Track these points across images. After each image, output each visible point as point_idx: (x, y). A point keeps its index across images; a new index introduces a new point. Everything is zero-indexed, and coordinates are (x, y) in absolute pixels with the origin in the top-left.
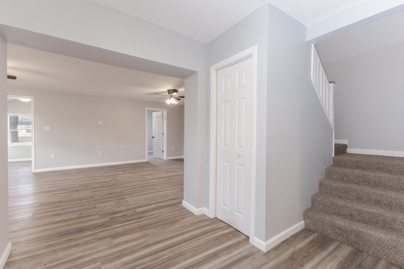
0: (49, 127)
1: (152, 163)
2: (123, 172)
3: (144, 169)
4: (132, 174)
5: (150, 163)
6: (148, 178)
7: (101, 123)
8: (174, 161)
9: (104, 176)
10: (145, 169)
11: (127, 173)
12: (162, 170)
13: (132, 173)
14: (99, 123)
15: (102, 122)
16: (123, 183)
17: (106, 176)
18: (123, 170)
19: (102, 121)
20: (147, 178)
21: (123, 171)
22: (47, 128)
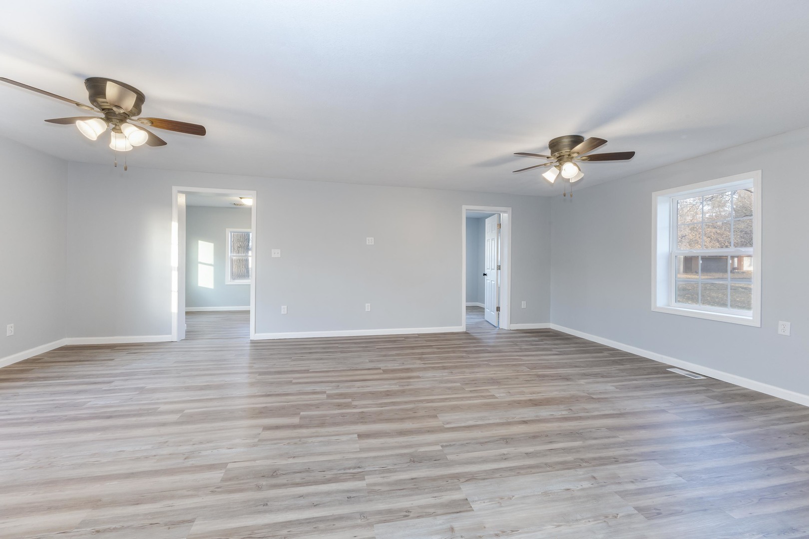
0: (279, 251)
1: (480, 339)
2: (419, 362)
3: (469, 358)
4: (446, 371)
5: (475, 339)
6: (497, 395)
7: (370, 241)
8: (532, 336)
9: (380, 369)
10: (470, 356)
11: (433, 368)
12: (520, 365)
13: (444, 368)
14: (367, 241)
15: (373, 240)
16: (435, 409)
17: (385, 371)
18: (418, 354)
19: (373, 238)
20: (493, 397)
21: (420, 359)
22: (276, 253)
